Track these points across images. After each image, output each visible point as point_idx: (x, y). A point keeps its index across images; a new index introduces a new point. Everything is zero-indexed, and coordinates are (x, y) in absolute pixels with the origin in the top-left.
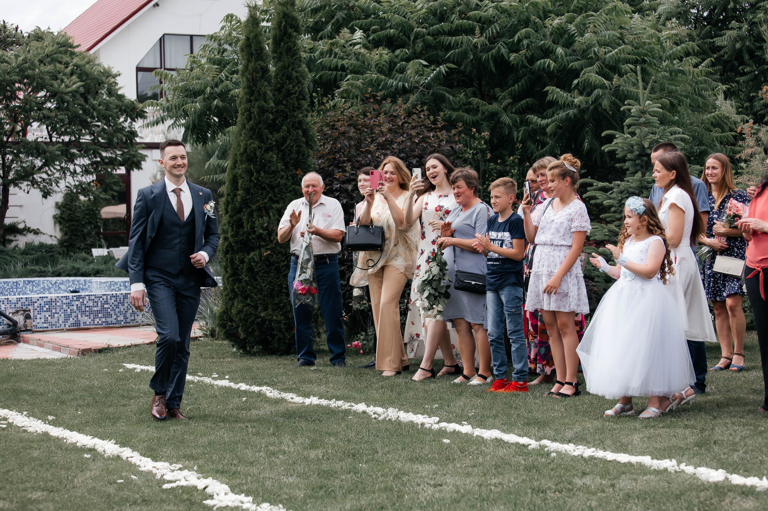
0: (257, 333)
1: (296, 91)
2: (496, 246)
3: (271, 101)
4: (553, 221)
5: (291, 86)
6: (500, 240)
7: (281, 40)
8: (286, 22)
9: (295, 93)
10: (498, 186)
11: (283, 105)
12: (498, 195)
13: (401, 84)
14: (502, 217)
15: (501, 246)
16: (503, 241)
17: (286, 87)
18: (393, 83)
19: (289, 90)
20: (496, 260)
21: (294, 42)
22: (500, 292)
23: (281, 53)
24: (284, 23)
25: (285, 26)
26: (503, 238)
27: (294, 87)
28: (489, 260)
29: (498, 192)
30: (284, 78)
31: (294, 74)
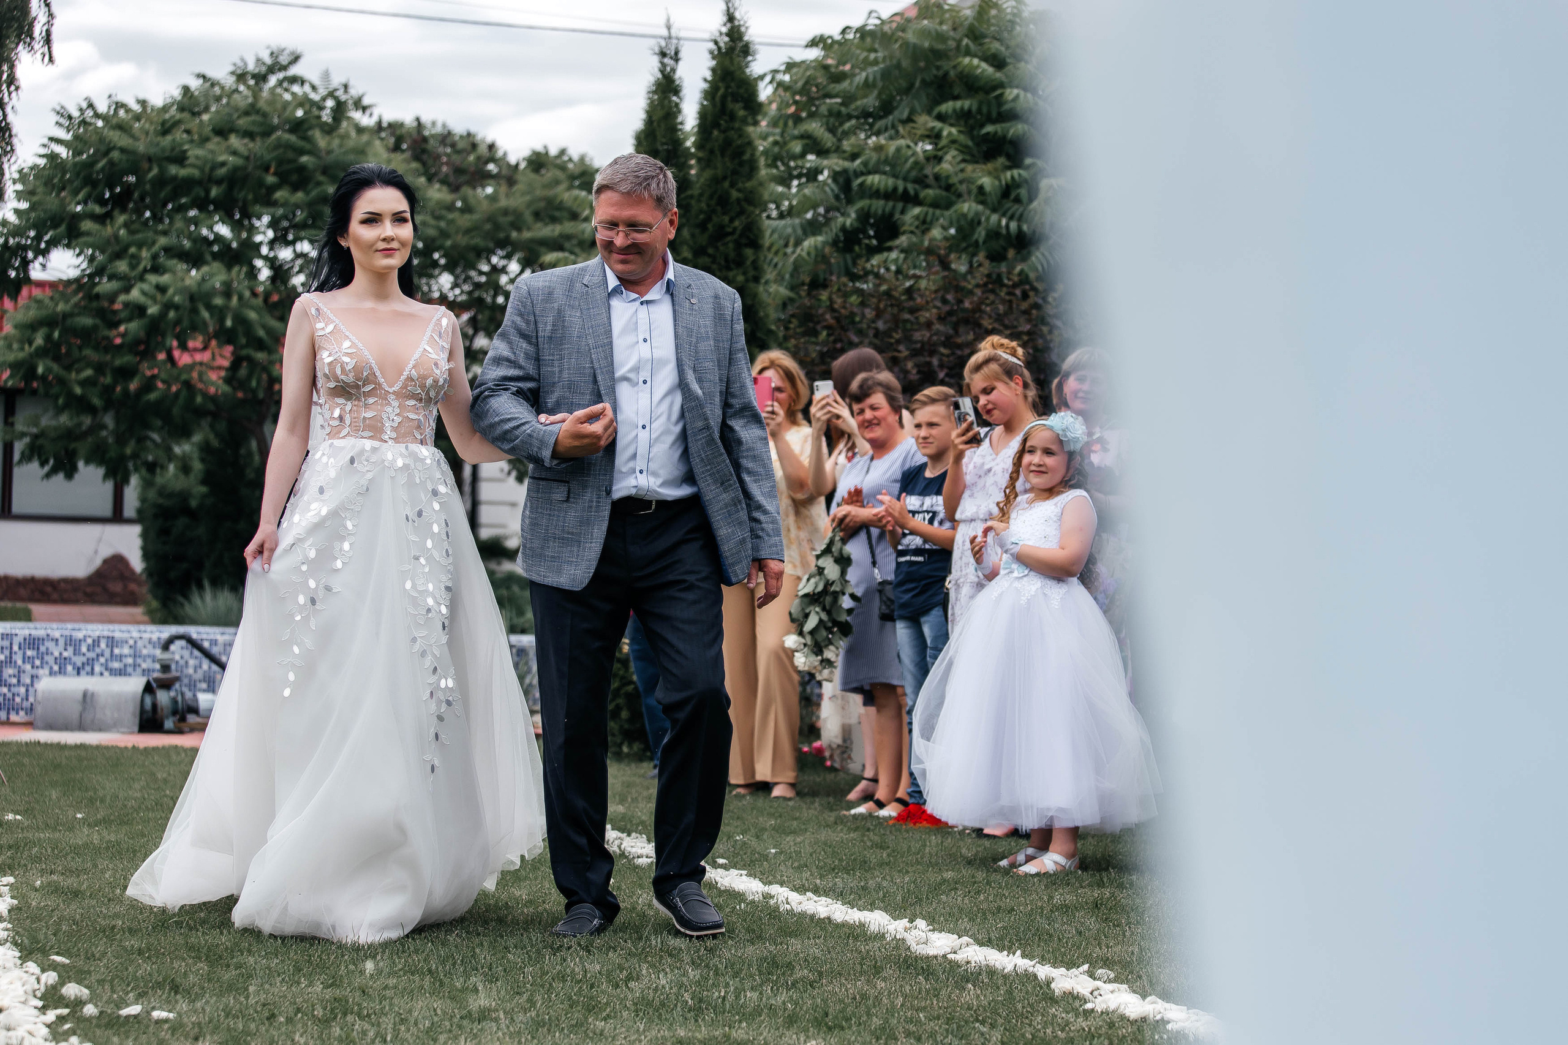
0: (624, 714)
1: (735, 229)
2: (920, 522)
3: (685, 248)
4: (989, 470)
5: (726, 219)
6: (928, 512)
7: (716, 125)
8: (727, 87)
9: (732, 233)
10: (933, 401)
11: (709, 256)
12: (935, 420)
13: (1013, 225)
14: (934, 467)
15: (931, 521)
16: (935, 514)
17: (715, 219)
18: (1000, 221)
19: (722, 227)
20: (918, 551)
21: (740, 129)
22: (923, 620)
23: (712, 152)
24: (721, 92)
25: (724, 98)
26: (935, 509)
27: (732, 220)
28: (901, 553)
29: (935, 414)
30: (713, 202)
31: (735, 194)
